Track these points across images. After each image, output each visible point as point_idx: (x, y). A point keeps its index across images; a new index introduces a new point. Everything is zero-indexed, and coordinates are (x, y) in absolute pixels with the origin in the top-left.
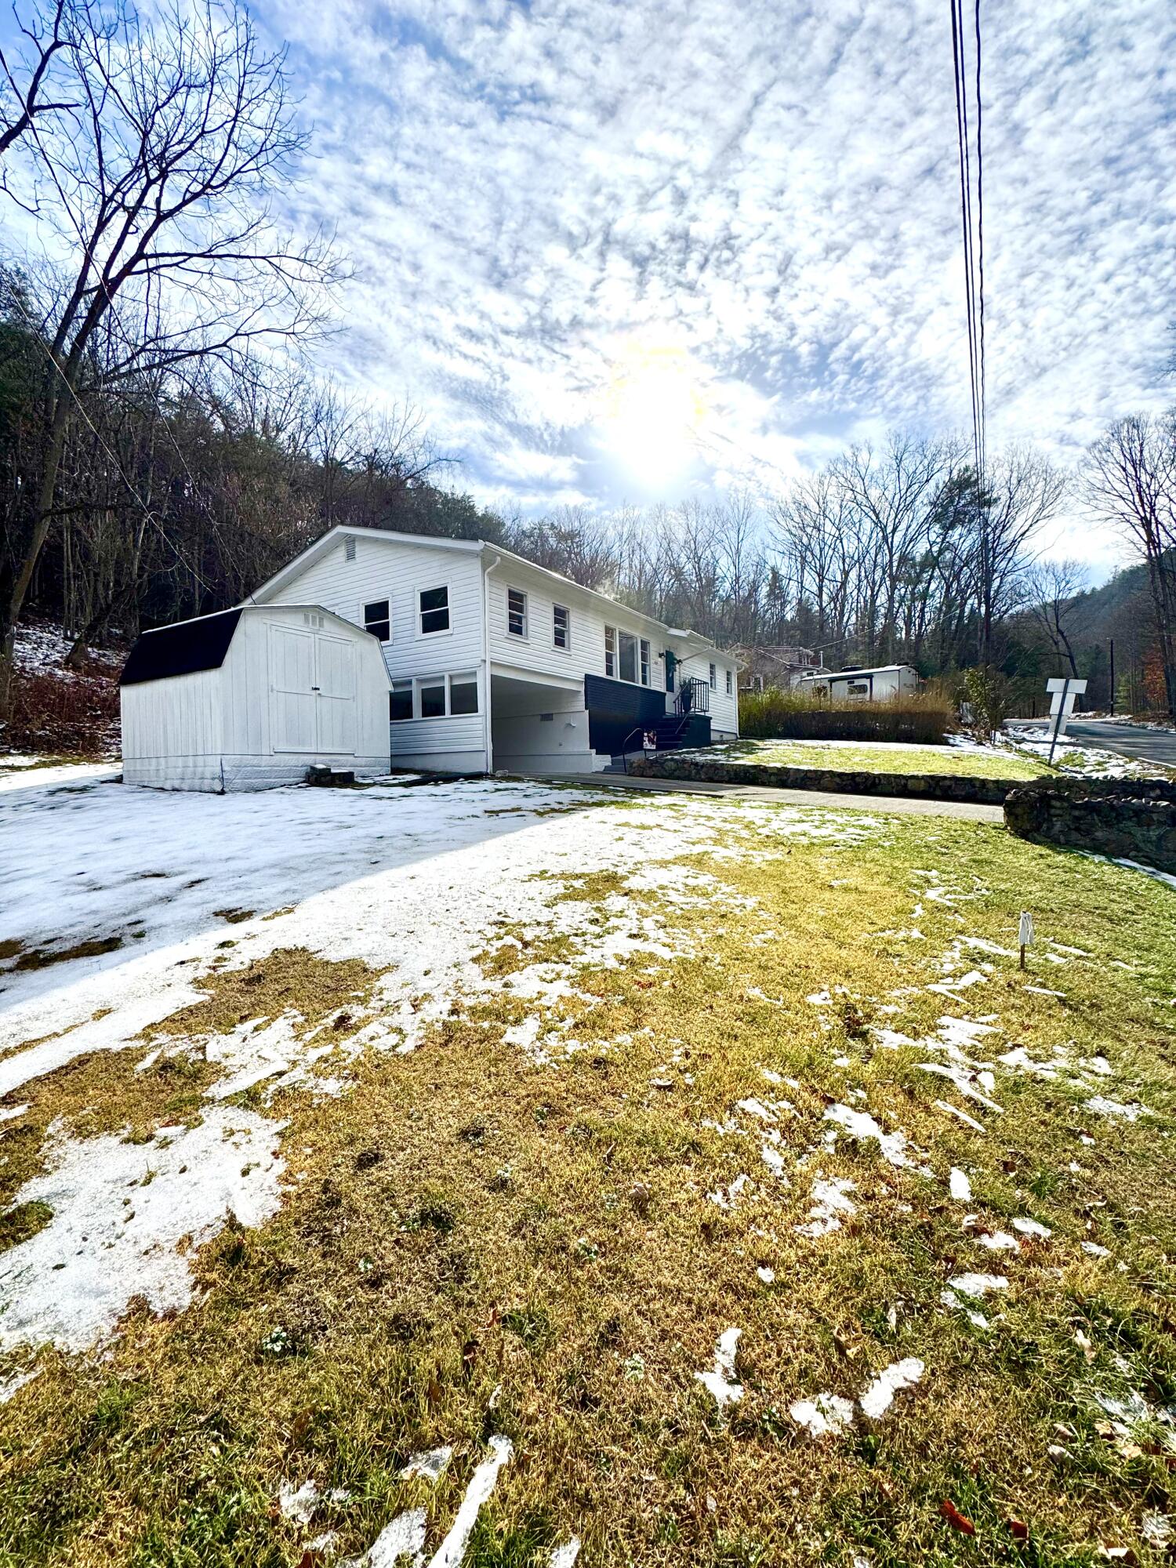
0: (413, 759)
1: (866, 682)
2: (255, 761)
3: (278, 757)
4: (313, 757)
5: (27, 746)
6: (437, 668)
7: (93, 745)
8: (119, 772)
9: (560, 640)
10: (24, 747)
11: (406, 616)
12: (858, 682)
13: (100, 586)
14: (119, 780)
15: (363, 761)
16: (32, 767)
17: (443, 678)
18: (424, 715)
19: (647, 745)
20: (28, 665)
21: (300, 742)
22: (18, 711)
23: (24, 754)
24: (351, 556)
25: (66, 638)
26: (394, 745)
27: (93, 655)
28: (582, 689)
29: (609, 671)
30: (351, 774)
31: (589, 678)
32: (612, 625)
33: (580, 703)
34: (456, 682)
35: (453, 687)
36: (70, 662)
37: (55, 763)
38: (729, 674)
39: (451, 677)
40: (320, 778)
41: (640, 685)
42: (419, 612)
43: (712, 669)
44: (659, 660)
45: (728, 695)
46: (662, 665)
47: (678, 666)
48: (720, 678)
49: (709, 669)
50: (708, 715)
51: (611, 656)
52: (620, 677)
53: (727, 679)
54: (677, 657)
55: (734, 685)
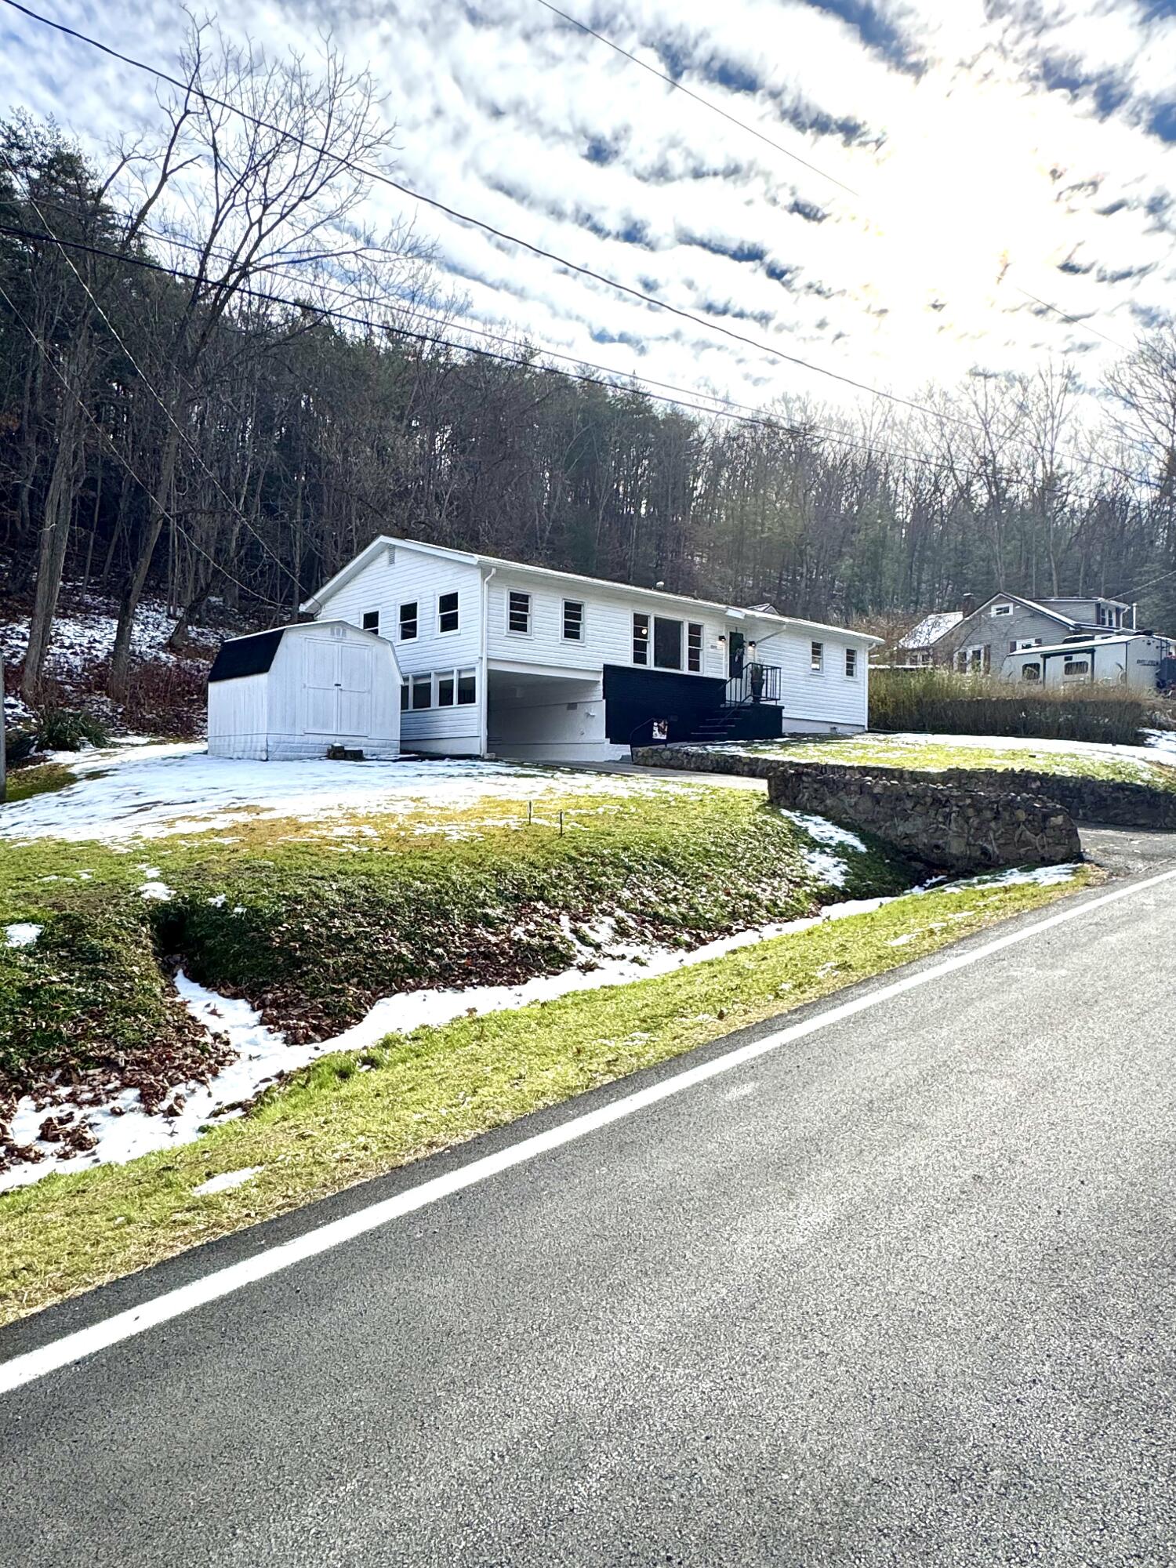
0: (420, 743)
1: (1087, 658)
2: (291, 739)
3: (307, 736)
4: (334, 738)
5: (141, 728)
6: (449, 663)
7: (189, 728)
8: (206, 748)
9: (572, 631)
10: (137, 728)
11: (429, 616)
12: (1076, 658)
13: (201, 566)
14: (206, 753)
15: (376, 743)
16: (144, 745)
17: (452, 672)
18: (441, 705)
19: (657, 735)
20: (137, 649)
21: (325, 726)
22: (133, 696)
23: (138, 734)
24: (392, 561)
25: (169, 616)
26: (403, 732)
27: (193, 635)
28: (601, 678)
29: (639, 657)
30: (361, 751)
31: (608, 669)
32: (643, 611)
33: (599, 694)
34: (464, 676)
35: (460, 680)
36: (170, 646)
37: (160, 743)
38: (851, 655)
39: (460, 672)
40: (337, 754)
41: (685, 670)
42: (438, 614)
43: (817, 649)
44: (720, 643)
45: (850, 678)
46: (723, 648)
47: (750, 648)
48: (834, 657)
49: (810, 649)
50: (779, 704)
51: (645, 644)
52: (656, 665)
53: (849, 659)
54: (748, 638)
55: (863, 665)
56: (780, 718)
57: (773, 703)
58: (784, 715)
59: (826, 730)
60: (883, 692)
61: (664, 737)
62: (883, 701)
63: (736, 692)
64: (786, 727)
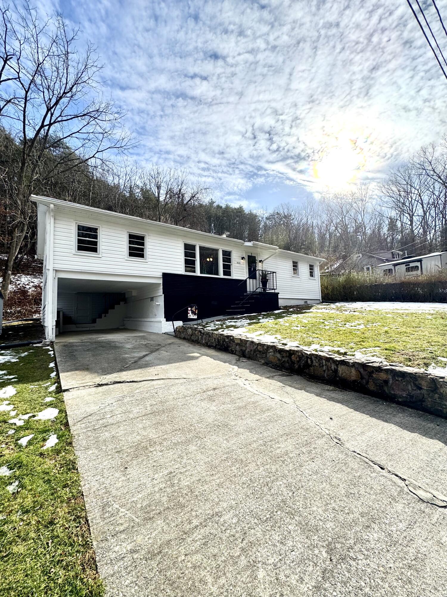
1: (418, 264)
9: (136, 252)
12: (412, 265)
19: (191, 316)
28: (161, 281)
29: (189, 269)
31: (166, 276)
32: (192, 243)
33: (160, 291)
38: (311, 267)
41: (221, 275)
43: (295, 265)
44: (242, 261)
45: (312, 278)
46: (244, 264)
47: (260, 264)
48: (303, 269)
49: (292, 264)
50: (276, 291)
51: (194, 261)
52: (201, 273)
53: (310, 269)
54: (258, 259)
55: (317, 272)
56: (277, 299)
57: (273, 291)
58: (279, 297)
59: (302, 303)
60: (326, 284)
61: (196, 317)
62: (327, 288)
63: (252, 286)
64: (281, 303)
